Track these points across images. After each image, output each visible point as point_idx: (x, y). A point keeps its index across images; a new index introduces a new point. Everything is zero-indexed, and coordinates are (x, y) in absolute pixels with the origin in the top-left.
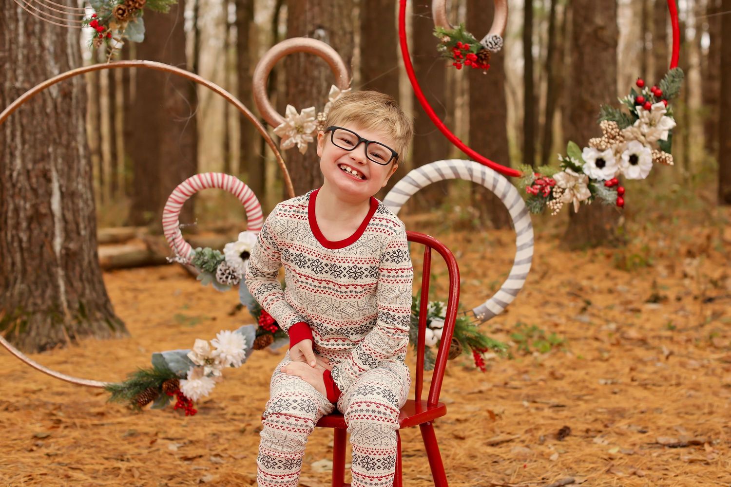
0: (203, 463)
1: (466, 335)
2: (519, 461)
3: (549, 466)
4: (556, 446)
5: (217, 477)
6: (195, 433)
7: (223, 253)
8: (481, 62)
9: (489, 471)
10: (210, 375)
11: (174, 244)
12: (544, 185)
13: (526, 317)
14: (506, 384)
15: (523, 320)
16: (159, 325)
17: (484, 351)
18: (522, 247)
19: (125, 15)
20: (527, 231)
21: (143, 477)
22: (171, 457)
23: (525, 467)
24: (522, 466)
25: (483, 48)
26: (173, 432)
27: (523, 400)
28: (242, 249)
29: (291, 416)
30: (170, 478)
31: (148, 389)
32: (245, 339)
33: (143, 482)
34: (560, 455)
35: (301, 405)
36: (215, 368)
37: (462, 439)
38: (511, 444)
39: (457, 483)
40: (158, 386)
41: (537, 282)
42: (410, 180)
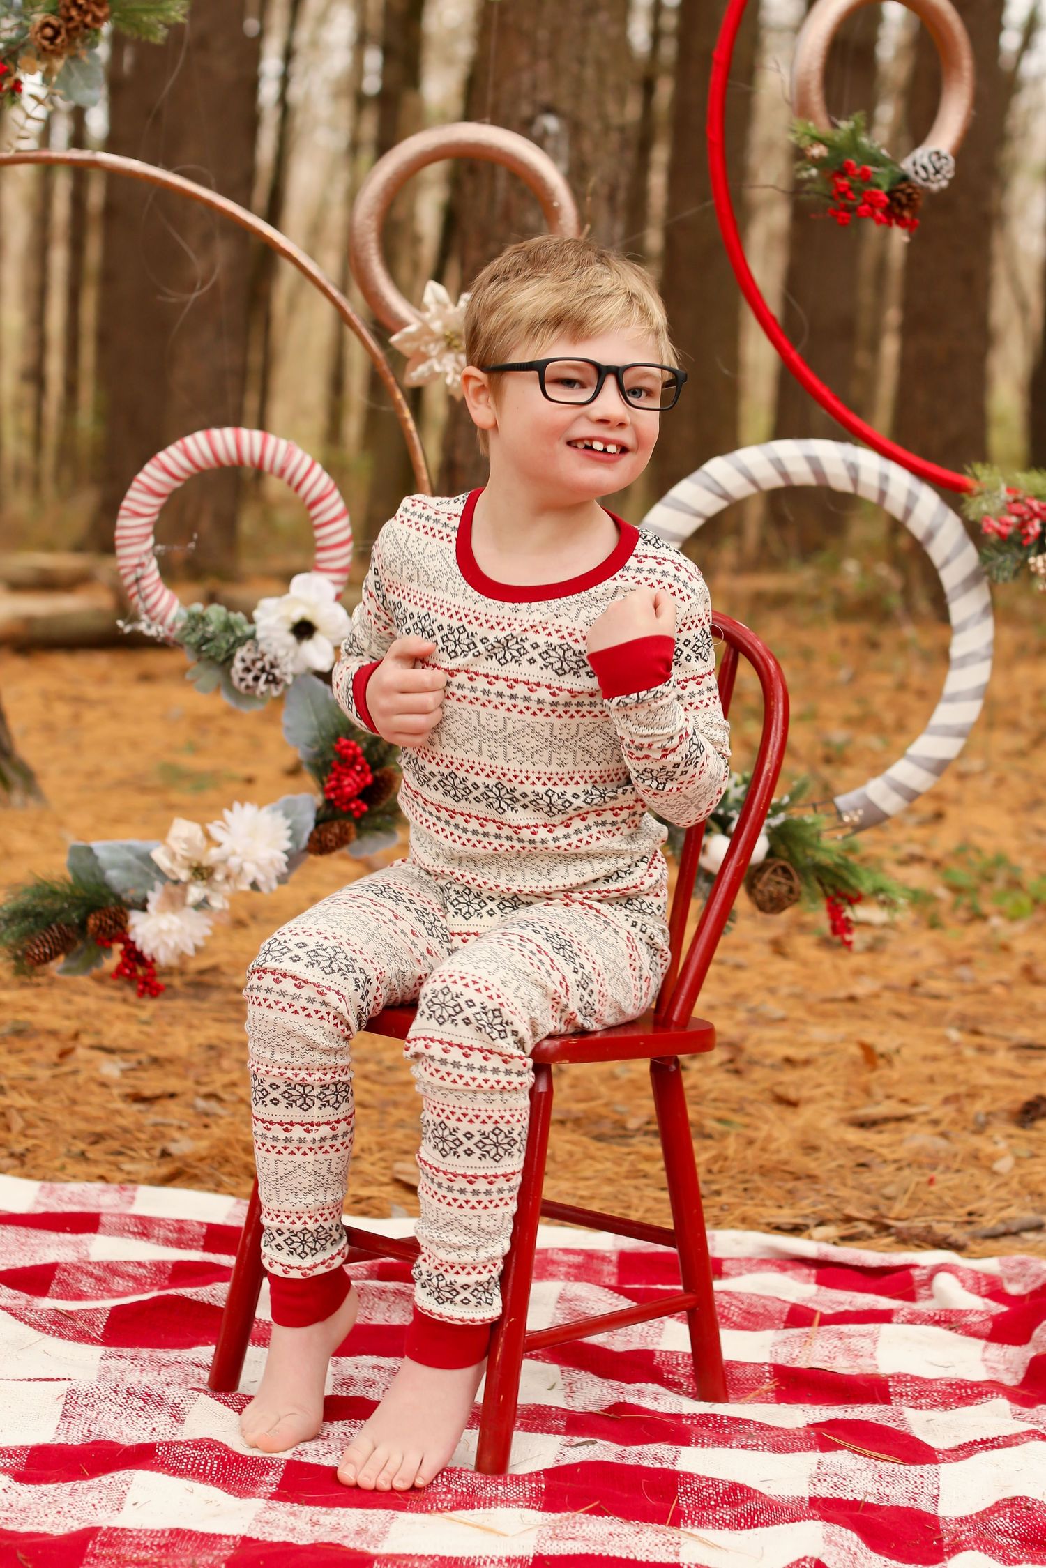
0: (175, 1112)
1: (813, 858)
2: (920, 1166)
3: (988, 1186)
4: (1014, 1141)
5: (202, 1146)
6: (168, 1040)
7: (251, 621)
8: (897, 210)
9: (845, 1185)
10: (202, 905)
11: (139, 592)
12: (1027, 517)
13: (986, 832)
14: (915, 984)
15: (978, 839)
16: (121, 784)
17: (855, 899)
18: (965, 661)
19: (58, 41)
20: (978, 622)
21: (30, 1132)
22: (104, 1090)
23: (931, 1182)
24: (925, 1179)
25: (905, 178)
26: (115, 1033)
27: (950, 1024)
28: (297, 614)
29: (284, 975)
30: (93, 1139)
31: (54, 927)
32: (290, 828)
33: (30, 1143)
34: (1019, 1161)
35: (312, 954)
36: (214, 890)
37: (793, 1104)
38: (906, 1126)
39: (764, 1206)
40: (77, 921)
41: (1022, 754)
42: (708, 482)
